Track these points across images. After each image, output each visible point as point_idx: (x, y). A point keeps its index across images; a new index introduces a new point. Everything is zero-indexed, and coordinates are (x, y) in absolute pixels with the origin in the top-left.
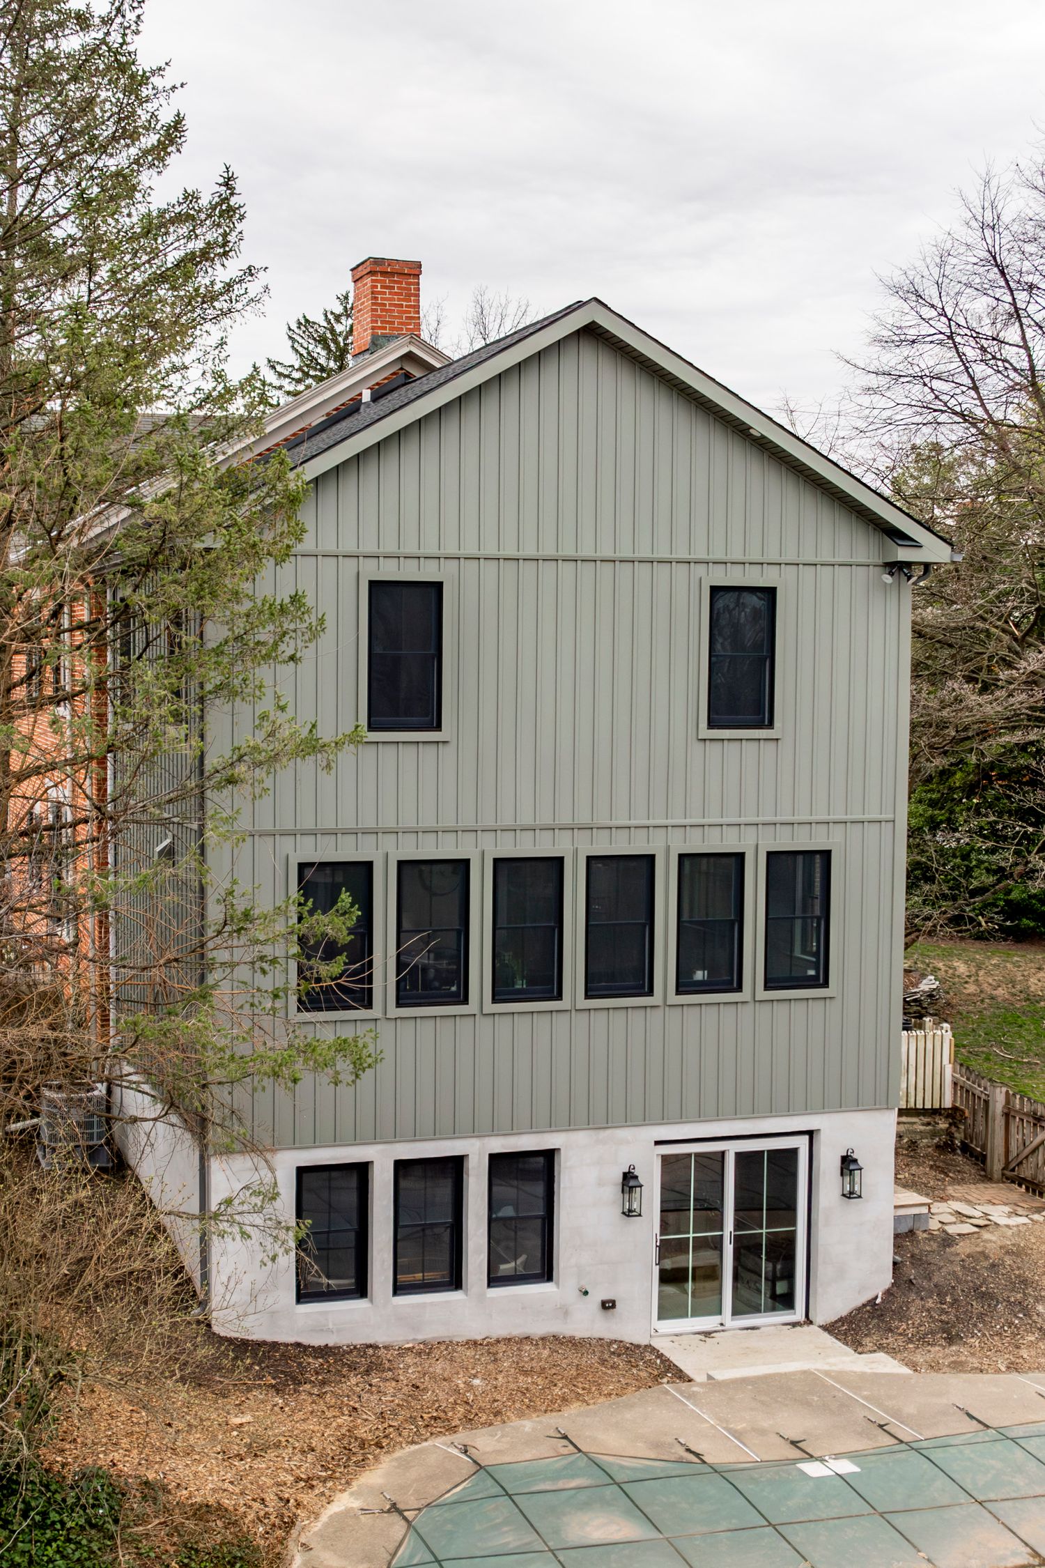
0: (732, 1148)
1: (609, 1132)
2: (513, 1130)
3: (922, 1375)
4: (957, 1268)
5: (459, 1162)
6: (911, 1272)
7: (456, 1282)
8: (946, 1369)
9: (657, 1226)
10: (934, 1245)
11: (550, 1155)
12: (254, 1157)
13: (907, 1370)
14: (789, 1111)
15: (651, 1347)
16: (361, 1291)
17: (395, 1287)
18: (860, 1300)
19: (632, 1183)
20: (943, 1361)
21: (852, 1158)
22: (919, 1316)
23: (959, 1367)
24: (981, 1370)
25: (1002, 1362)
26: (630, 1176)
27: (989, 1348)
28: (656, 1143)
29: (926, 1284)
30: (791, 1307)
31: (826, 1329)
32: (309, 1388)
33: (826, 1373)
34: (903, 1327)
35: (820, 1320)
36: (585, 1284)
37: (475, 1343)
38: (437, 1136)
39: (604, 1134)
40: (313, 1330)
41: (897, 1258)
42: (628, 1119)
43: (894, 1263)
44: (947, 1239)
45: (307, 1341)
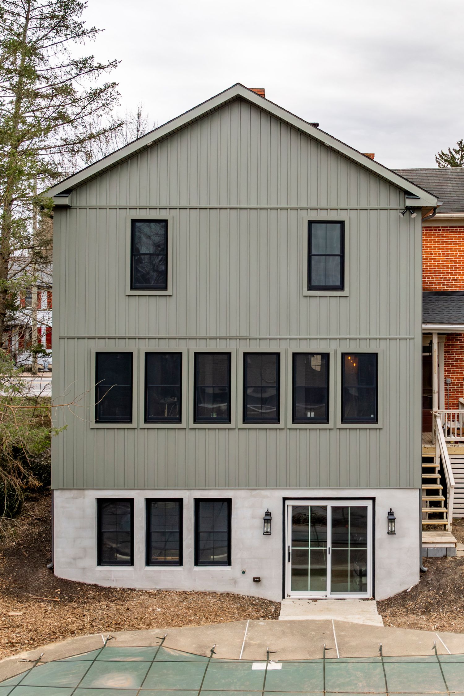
0: (329, 504)
1: (258, 491)
2: (206, 487)
3: (387, 627)
4: (457, 577)
5: (180, 501)
6: (431, 577)
7: (180, 563)
8: (405, 626)
9: (289, 542)
10: (453, 564)
11: (229, 501)
12: (75, 492)
13: (382, 625)
14: (358, 487)
15: (280, 604)
16: (131, 563)
17: (149, 562)
18: (401, 590)
19: (268, 518)
20: (409, 623)
21: (391, 513)
22: (421, 599)
23: (413, 626)
24: (421, 628)
25: (437, 625)
26: (268, 514)
27: (439, 618)
28: (285, 499)
29: (435, 583)
30: (366, 590)
31: (378, 603)
32: (74, 605)
33: (337, 623)
34: (410, 604)
35: (378, 598)
36: (245, 568)
37: (185, 593)
38: (166, 488)
39: (255, 492)
40: (104, 579)
41: (425, 569)
42: (268, 486)
43: (421, 571)
44: (462, 562)
45: (101, 584)
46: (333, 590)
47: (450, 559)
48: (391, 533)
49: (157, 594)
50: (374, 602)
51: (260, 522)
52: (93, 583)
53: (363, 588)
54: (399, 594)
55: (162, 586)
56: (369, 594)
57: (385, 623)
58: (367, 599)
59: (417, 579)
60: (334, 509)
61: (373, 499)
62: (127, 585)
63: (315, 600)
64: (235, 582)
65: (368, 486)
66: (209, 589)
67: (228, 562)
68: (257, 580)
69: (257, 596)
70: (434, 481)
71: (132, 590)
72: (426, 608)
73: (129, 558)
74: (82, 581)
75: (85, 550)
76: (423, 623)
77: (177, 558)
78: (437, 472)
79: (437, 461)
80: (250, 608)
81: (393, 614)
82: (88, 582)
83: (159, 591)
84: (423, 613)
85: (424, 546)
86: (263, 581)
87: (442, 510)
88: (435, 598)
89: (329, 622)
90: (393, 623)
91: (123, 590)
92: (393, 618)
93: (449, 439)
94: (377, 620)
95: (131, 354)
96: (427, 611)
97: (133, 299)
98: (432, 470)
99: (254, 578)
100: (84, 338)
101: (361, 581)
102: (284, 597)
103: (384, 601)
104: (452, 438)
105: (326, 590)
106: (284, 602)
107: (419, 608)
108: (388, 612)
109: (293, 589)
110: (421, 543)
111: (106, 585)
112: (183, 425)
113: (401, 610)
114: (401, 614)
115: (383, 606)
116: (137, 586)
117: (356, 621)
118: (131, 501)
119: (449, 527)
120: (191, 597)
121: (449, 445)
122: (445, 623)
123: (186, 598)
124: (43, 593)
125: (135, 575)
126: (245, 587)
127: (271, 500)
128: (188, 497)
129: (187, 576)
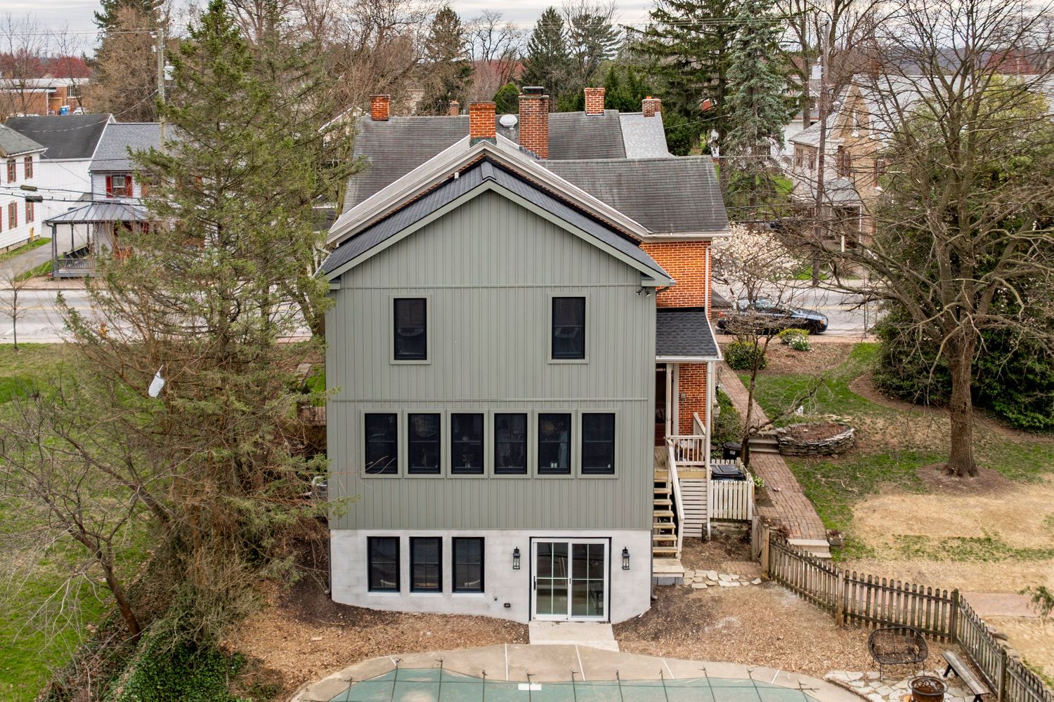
0: (571, 542)
1: (507, 531)
2: (463, 527)
3: (622, 653)
4: (683, 605)
5: (440, 539)
6: (661, 605)
7: (440, 589)
8: (637, 651)
9: (534, 573)
10: (681, 593)
11: (482, 539)
12: (349, 531)
13: (618, 650)
14: (596, 527)
15: (527, 626)
16: (398, 589)
17: (413, 589)
18: (633, 615)
19: (516, 555)
20: (640, 648)
21: (625, 551)
22: (652, 625)
23: (644, 651)
24: (651, 654)
25: (664, 651)
26: (517, 551)
27: (666, 644)
28: (531, 538)
29: (664, 611)
30: (602, 614)
31: (614, 626)
33: (580, 647)
34: (642, 630)
35: (614, 621)
36: (497, 595)
37: (445, 616)
38: (427, 527)
39: (505, 532)
40: (375, 604)
41: (656, 597)
42: (517, 527)
43: (652, 599)
44: (690, 590)
45: (371, 608)
46: (574, 614)
47: (678, 587)
48: (625, 568)
49: (422, 617)
50: (610, 625)
51: (509, 557)
52: (365, 607)
53: (599, 612)
54: (632, 619)
55: (425, 610)
56: (605, 618)
57: (620, 647)
58: (604, 622)
59: (648, 607)
60: (575, 546)
61: (610, 538)
62: (395, 610)
63: (558, 622)
64: (488, 607)
65: (606, 527)
66: (466, 612)
67: (482, 590)
68: (507, 606)
69: (507, 618)
70: (665, 508)
71: (400, 613)
72: (656, 634)
73: (394, 584)
74: (356, 605)
75: (358, 579)
76: (652, 649)
77: (436, 585)
78: (668, 497)
79: (669, 485)
80: (503, 630)
81: (627, 639)
82: (361, 606)
83: (423, 614)
84: (653, 639)
85: (654, 575)
86: (512, 606)
87: (672, 537)
88: (663, 625)
89: (573, 646)
90: (627, 649)
91: (392, 614)
92: (627, 643)
93: (680, 463)
94: (613, 646)
95: (395, 415)
96: (656, 637)
97: (396, 369)
98: (664, 496)
99: (505, 604)
100: (354, 401)
101: (598, 605)
102: (530, 619)
103: (618, 625)
104: (685, 462)
105: (566, 613)
106: (531, 624)
107: (649, 634)
108: (623, 636)
109: (539, 612)
110: (652, 573)
111: (376, 608)
112: (442, 475)
113: (633, 635)
114: (634, 639)
115: (619, 629)
116: (404, 610)
117: (596, 647)
118: (397, 539)
119: (678, 555)
120: (451, 620)
121: (681, 469)
122: (671, 650)
123: (447, 621)
125: (401, 600)
126: (497, 612)
127: (520, 538)
128: (447, 536)
129: (446, 602)
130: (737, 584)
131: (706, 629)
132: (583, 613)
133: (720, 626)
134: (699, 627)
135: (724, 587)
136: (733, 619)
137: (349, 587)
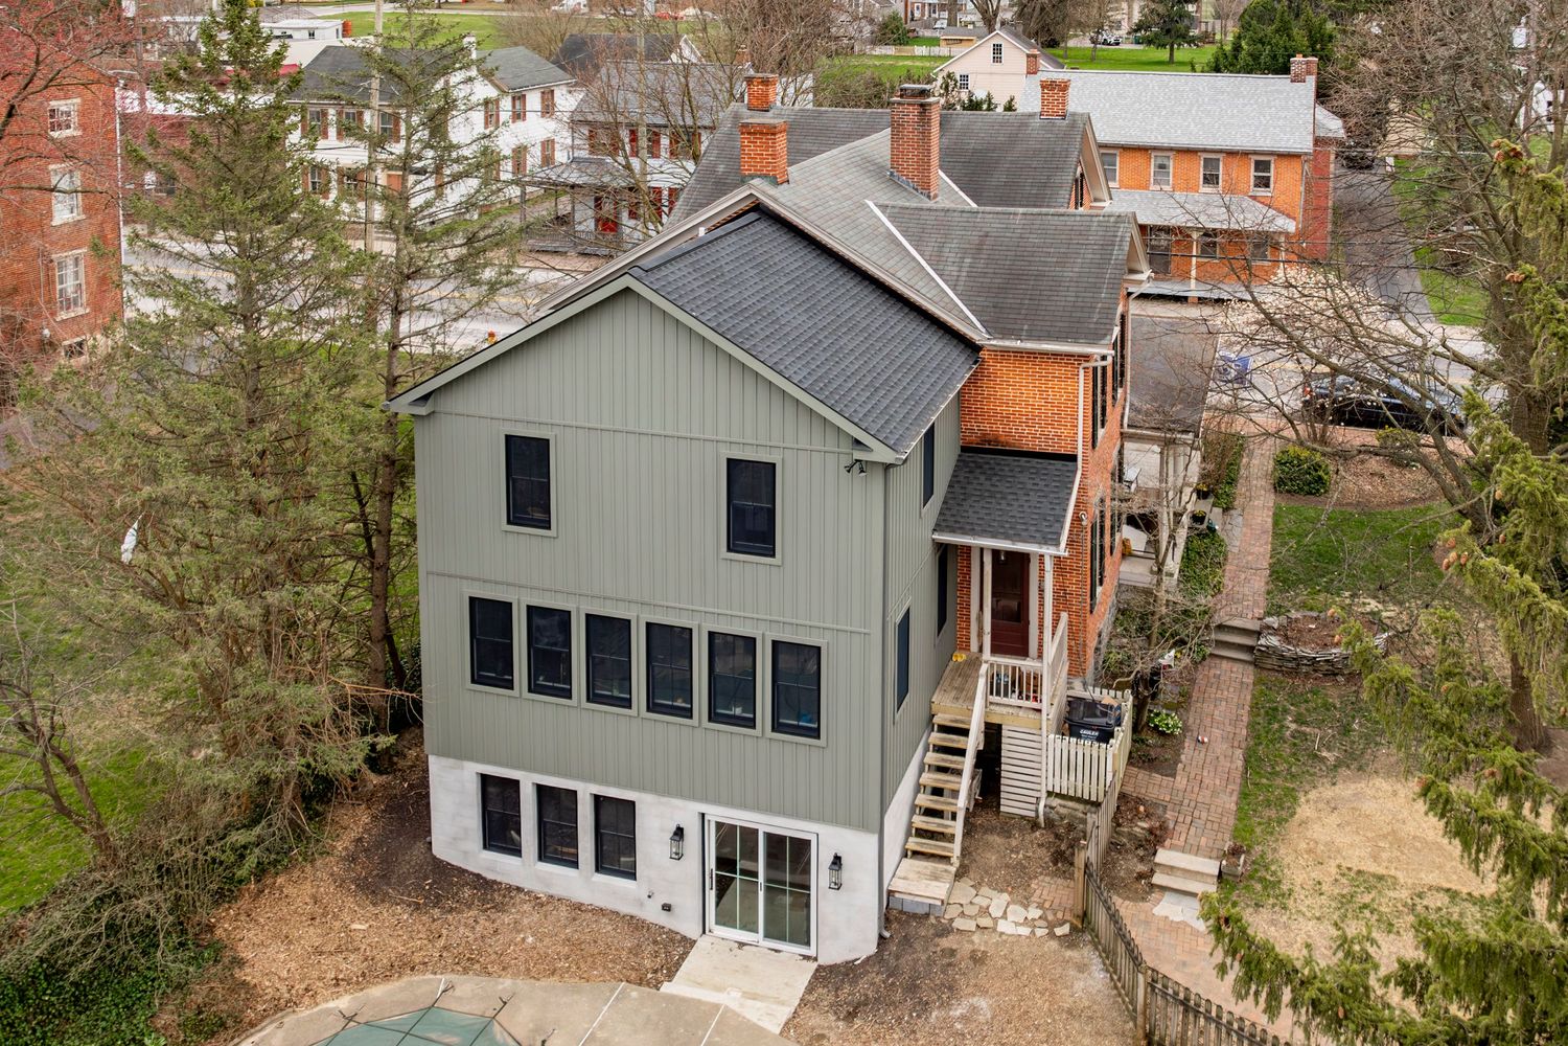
0: (760, 829)
1: (667, 799)
2: (607, 784)
3: (783, 1036)
4: (923, 958)
5: (573, 794)
6: (891, 949)
7: (574, 865)
8: (807, 1038)
9: (710, 865)
10: (931, 932)
11: (632, 805)
12: (452, 761)
13: (780, 1030)
14: (794, 815)
15: (691, 946)
16: (517, 853)
17: (542, 857)
18: (850, 957)
19: (679, 834)
20: (817, 1030)
21: (837, 860)
22: (860, 987)
23: (817, 1039)
26: (679, 829)
27: (859, 1032)
28: (704, 814)
29: (892, 962)
30: (808, 944)
31: (818, 970)
32: (436, 912)
33: (726, 1012)
34: (845, 992)
35: (823, 959)
36: (652, 889)
37: (581, 905)
38: (556, 774)
39: (664, 800)
40: (488, 869)
41: (887, 934)
42: (681, 795)
43: (881, 937)
44: (946, 930)
45: (485, 874)
46: (767, 935)
47: (932, 920)
48: (838, 886)
49: (548, 901)
50: (816, 965)
51: (669, 837)
52: (476, 871)
53: (804, 940)
54: (846, 964)
55: (557, 891)
56: (812, 951)
57: (789, 1021)
58: (806, 958)
59: (872, 949)
60: (768, 836)
61: (818, 836)
62: (515, 882)
63: (742, 945)
64: (640, 903)
65: (810, 820)
66: (611, 907)
67: (633, 875)
68: (667, 908)
69: (666, 926)
71: (519, 889)
72: (857, 1007)
74: (464, 867)
75: (464, 832)
77: (571, 858)
82: (471, 869)
83: (549, 897)
84: (848, 1016)
86: (674, 909)
88: (878, 990)
89: (717, 1008)
90: (798, 1028)
91: (509, 888)
94: (777, 1019)
96: (853, 1013)
97: (510, 536)
99: (664, 905)
100: (455, 577)
102: (704, 932)
103: (823, 968)
105: (756, 932)
106: (699, 942)
107: (849, 1005)
108: (815, 994)
109: (716, 923)
110: (882, 897)
111: (490, 876)
112: (575, 702)
113: (828, 999)
114: (823, 1008)
115: (819, 977)
116: (527, 886)
117: (750, 1015)
118: (516, 783)
119: (956, 861)
120: (586, 914)
121: (1005, 710)
124: (407, 886)
125: (524, 869)
126: (652, 914)
127: (686, 812)
128: (585, 792)
129: (582, 883)
130: (1025, 931)
131: (934, 1014)
132: (781, 937)
133: (958, 1013)
134: (924, 1007)
135: (1002, 934)
136: (983, 1003)
137: (455, 839)
